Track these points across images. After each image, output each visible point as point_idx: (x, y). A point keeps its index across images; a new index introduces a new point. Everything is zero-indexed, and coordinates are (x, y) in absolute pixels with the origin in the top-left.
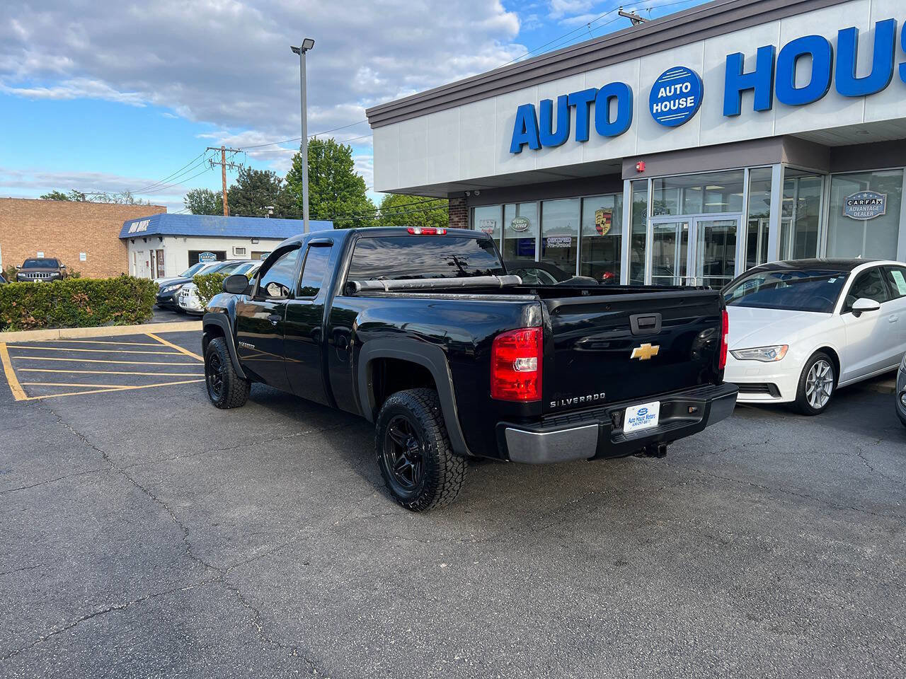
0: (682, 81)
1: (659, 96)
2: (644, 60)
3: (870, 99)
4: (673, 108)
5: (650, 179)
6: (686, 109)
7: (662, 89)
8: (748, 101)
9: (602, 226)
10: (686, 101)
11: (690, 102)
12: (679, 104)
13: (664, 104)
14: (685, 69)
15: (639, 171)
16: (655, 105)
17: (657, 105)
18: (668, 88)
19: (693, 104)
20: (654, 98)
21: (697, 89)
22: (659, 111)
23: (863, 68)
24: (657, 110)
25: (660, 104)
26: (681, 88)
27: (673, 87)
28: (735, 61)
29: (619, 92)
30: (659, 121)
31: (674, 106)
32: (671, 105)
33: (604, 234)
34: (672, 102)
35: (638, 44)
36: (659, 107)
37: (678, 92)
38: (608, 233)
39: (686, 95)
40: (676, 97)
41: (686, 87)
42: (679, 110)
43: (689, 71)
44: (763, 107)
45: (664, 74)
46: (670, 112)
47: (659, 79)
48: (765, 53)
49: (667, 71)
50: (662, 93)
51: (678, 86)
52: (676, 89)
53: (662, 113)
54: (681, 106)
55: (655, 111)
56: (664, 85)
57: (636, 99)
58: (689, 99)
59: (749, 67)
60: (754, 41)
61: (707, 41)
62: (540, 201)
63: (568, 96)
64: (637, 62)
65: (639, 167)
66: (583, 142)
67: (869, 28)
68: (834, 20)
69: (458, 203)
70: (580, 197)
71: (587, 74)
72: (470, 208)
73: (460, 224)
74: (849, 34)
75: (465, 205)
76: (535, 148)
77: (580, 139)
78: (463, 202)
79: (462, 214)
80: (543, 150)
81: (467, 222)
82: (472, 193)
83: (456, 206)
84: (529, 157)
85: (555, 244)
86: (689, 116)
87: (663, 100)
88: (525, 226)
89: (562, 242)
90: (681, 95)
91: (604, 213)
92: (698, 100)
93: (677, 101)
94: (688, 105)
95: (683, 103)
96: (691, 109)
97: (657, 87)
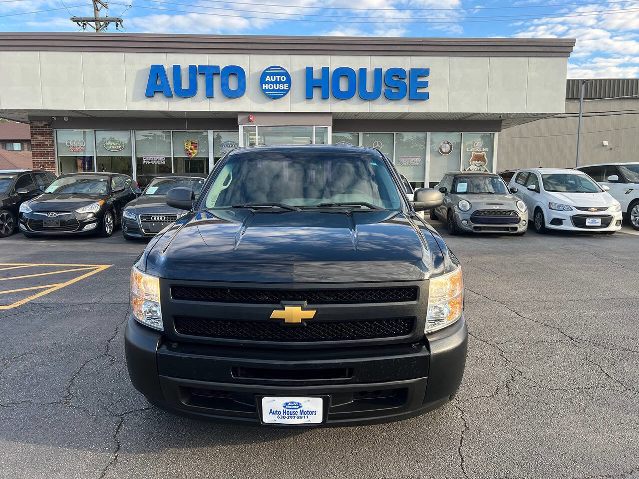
0: (281, 74)
1: (266, 81)
2: (251, 56)
3: (371, 102)
4: (275, 88)
5: (257, 126)
6: (284, 90)
7: (268, 77)
8: (317, 93)
9: (191, 151)
10: (284, 86)
11: (286, 87)
12: (279, 87)
13: (270, 85)
14: (282, 68)
15: (251, 121)
16: (264, 85)
17: (265, 85)
18: (272, 77)
19: (288, 89)
20: (263, 80)
21: (289, 81)
22: (267, 88)
23: (369, 88)
24: (265, 88)
25: (267, 85)
26: (280, 78)
27: (275, 77)
28: (309, 71)
29: (236, 72)
30: (267, 95)
31: (276, 87)
32: (274, 87)
33: (192, 156)
34: (275, 85)
35: (249, 46)
36: (267, 86)
37: (278, 80)
38: (195, 156)
39: (284, 83)
40: (276, 82)
41: (283, 79)
42: (279, 90)
43: (284, 70)
44: (325, 97)
45: (269, 68)
46: (274, 90)
47: (266, 70)
48: (325, 70)
49: (271, 67)
50: (268, 78)
51: (278, 77)
52: (277, 78)
53: (269, 90)
55: (264, 88)
56: (270, 74)
57: (248, 78)
58: (285, 85)
59: (316, 75)
60: (317, 62)
61: (291, 56)
62: (134, 130)
63: (197, 66)
64: (247, 57)
65: (251, 118)
66: (209, 98)
67: (370, 70)
68: (355, 63)
69: (42, 125)
70: (171, 131)
71: (210, 55)
72: (55, 130)
73: (46, 143)
74: (363, 71)
75: (51, 127)
76: (169, 96)
77: (210, 96)
78: (50, 125)
79: (48, 134)
80: (175, 98)
81: (53, 141)
82: (60, 118)
83: (39, 127)
84: (162, 101)
85: (150, 161)
86: (285, 95)
87: (269, 82)
88: (120, 148)
89: (157, 160)
90: (281, 82)
91: (192, 143)
92: (289, 87)
93: (278, 85)
94: (285, 89)
95: (282, 87)
96: (287, 91)
97: (265, 74)
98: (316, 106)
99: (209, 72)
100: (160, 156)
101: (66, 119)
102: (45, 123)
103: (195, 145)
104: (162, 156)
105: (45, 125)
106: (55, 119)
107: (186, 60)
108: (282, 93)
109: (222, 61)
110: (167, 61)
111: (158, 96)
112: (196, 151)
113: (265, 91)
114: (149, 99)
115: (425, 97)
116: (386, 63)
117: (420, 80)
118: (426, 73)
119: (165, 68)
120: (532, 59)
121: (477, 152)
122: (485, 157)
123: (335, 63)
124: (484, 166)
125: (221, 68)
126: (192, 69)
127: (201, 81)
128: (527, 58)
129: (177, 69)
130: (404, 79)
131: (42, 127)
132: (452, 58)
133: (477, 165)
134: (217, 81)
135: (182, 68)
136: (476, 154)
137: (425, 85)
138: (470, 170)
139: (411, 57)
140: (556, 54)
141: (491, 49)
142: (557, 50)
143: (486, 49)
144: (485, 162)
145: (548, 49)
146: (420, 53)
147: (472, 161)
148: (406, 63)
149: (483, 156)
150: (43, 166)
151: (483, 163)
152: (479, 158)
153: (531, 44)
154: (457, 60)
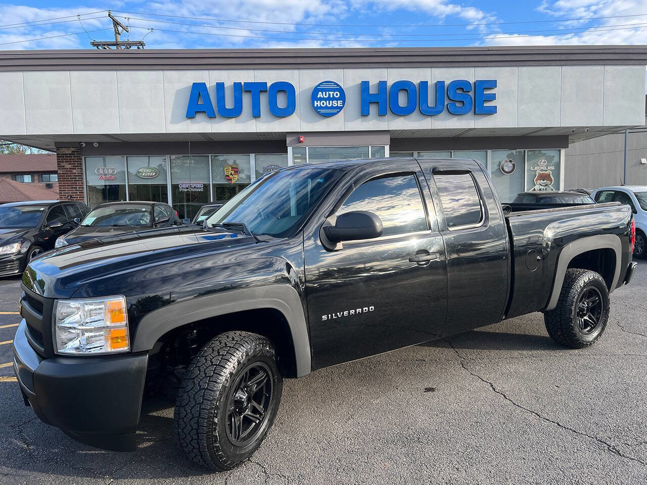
0: (334, 90)
1: (318, 97)
2: (301, 71)
3: (433, 118)
4: (328, 105)
5: (307, 148)
6: (337, 107)
7: (320, 93)
8: (373, 109)
9: (231, 176)
10: (337, 103)
11: (340, 103)
12: (332, 104)
13: (322, 102)
14: (335, 83)
15: (301, 142)
16: (315, 102)
17: (317, 102)
18: (324, 93)
19: (342, 105)
20: (314, 96)
21: (343, 97)
22: (319, 106)
23: (431, 102)
24: (317, 105)
25: (319, 102)
26: (333, 94)
27: (327, 93)
28: (365, 85)
29: (285, 88)
30: (319, 113)
31: (329, 104)
32: (326, 103)
33: (233, 182)
34: (328, 102)
35: (299, 61)
37: (331, 96)
38: (236, 181)
39: (337, 99)
40: (329, 99)
41: (337, 95)
42: (332, 108)
43: (338, 85)
44: (382, 114)
45: (321, 84)
46: (326, 107)
48: (382, 84)
49: (323, 82)
50: (320, 95)
51: (331, 93)
52: (329, 94)
53: (321, 108)
54: (334, 105)
55: (316, 106)
56: (322, 90)
57: (297, 95)
58: (339, 101)
59: (372, 91)
60: (374, 76)
61: (345, 70)
62: (169, 156)
63: (243, 84)
64: (296, 72)
65: (301, 139)
66: (255, 117)
67: (431, 83)
68: (414, 76)
69: (70, 153)
70: (210, 155)
71: (256, 72)
72: (83, 157)
73: (74, 171)
74: (424, 84)
75: (79, 154)
76: (212, 116)
77: (256, 115)
78: (77, 152)
79: (76, 161)
80: (217, 119)
81: (81, 169)
82: (90, 144)
83: (67, 154)
84: (203, 123)
85: (187, 188)
86: (338, 112)
87: (321, 99)
88: (154, 175)
89: (195, 187)
90: (334, 99)
91: (232, 168)
92: (344, 103)
93: (331, 102)
94: (339, 105)
95: (335, 104)
96: (341, 108)
97: (316, 90)
98: (372, 123)
99: (256, 89)
100: (198, 182)
101: (96, 145)
102: (73, 149)
103: (235, 170)
104: (200, 182)
105: (73, 152)
106: (84, 145)
107: (230, 77)
108: (335, 111)
109: (270, 77)
110: (210, 78)
111: (199, 117)
112: (236, 176)
113: (316, 110)
114: (189, 121)
115: (492, 111)
116: (448, 75)
117: (486, 92)
118: (492, 84)
119: (208, 86)
120: (608, 68)
121: (542, 170)
122: (551, 175)
123: (392, 76)
124: (550, 186)
125: (269, 85)
126: (237, 86)
127: (246, 100)
128: (603, 67)
129: (220, 87)
130: (469, 92)
131: (69, 154)
132: (520, 68)
133: (543, 185)
134: (264, 99)
135: (225, 86)
136: (541, 173)
137: (493, 97)
138: (534, 190)
139: (476, 68)
140: (633, 62)
141: (563, 57)
142: (635, 57)
143: (558, 57)
144: (551, 181)
145: (625, 57)
146: (485, 64)
147: (536, 180)
148: (471, 75)
149: (549, 175)
150: (71, 196)
151: (549, 182)
152: (544, 177)
153: (606, 51)
154: (525, 70)
